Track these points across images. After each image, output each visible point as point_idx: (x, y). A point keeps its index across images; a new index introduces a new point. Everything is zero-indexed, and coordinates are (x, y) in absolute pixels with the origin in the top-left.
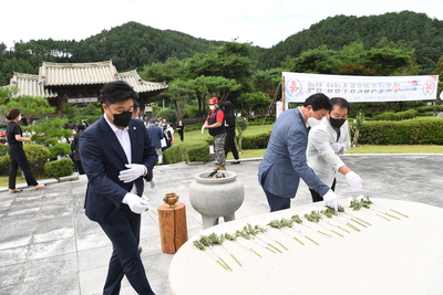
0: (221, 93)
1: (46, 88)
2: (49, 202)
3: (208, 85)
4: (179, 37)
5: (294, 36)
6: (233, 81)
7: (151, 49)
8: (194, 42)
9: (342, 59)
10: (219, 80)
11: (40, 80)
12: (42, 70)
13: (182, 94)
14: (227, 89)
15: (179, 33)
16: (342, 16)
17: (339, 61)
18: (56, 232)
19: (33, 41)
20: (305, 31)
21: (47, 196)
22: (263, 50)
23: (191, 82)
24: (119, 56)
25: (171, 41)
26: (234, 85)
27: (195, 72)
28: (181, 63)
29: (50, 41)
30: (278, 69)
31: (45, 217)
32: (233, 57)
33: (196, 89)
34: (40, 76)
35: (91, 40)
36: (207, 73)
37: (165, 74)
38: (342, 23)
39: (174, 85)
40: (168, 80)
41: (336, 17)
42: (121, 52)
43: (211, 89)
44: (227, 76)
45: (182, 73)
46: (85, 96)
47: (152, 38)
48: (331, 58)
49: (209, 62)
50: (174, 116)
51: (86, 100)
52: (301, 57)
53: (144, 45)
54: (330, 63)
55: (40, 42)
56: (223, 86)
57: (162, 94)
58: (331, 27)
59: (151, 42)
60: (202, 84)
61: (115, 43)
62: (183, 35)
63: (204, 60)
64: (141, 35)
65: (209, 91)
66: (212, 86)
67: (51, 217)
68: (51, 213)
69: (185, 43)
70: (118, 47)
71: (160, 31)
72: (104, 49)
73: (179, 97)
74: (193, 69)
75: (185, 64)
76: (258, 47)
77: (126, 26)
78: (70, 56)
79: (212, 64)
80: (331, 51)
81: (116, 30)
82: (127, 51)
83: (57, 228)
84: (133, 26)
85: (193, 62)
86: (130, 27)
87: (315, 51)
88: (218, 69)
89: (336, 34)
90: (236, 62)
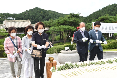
0: (69, 32)
1: (5, 28)
2: (4, 65)
3: (64, 29)
4: (54, 13)
5: (95, 12)
6: (73, 27)
7: (43, 17)
8: (59, 15)
9: (115, 19)
10: (68, 27)
11: (3, 26)
12: (4, 22)
13: (54, 32)
14: (71, 30)
15: (53, 12)
16: (115, 4)
17: (114, 20)
18: (6, 74)
19: (2, 14)
20: (100, 10)
21: (3, 63)
22: (84, 17)
23: (58, 27)
24: (32, 19)
25: (51, 14)
26: (73, 28)
27: (59, 24)
28: (54, 21)
29: (8, 14)
30: (90, 23)
31: (2, 69)
32: (73, 19)
33: (60, 30)
34: (3, 25)
35: (22, 14)
36: (63, 24)
37: (48, 25)
38: (114, 7)
39: (51, 28)
40: (50, 27)
41: (112, 5)
42: (33, 18)
43: (65, 30)
44: (71, 25)
45: (55, 24)
46: (19, 32)
47: (44, 13)
48: (111, 19)
49: (64, 20)
50: (51, 39)
51: (20, 33)
52: (99, 19)
53: (41, 16)
54: (110, 21)
55: (4, 14)
56: (69, 29)
57: (47, 32)
58: (110, 9)
59: (43, 15)
60: (62, 28)
61: (31, 15)
62: (55, 12)
63: (63, 20)
64: (40, 12)
65: (64, 31)
66: (65, 29)
67: (4, 69)
68: (5, 68)
69: (55, 15)
70: (32, 16)
71: (47, 11)
72: (27, 17)
73: (53, 33)
74: (58, 23)
75: (56, 21)
76: (82, 16)
77: (35, 9)
78: (14, 19)
79: (66, 21)
80: (111, 16)
81: (31, 10)
82: (35, 18)
83: (6, 73)
84: (37, 9)
85: (58, 20)
86: (36, 9)
87: (104, 17)
88: (67, 23)
89: (112, 11)
90: (74, 20)
